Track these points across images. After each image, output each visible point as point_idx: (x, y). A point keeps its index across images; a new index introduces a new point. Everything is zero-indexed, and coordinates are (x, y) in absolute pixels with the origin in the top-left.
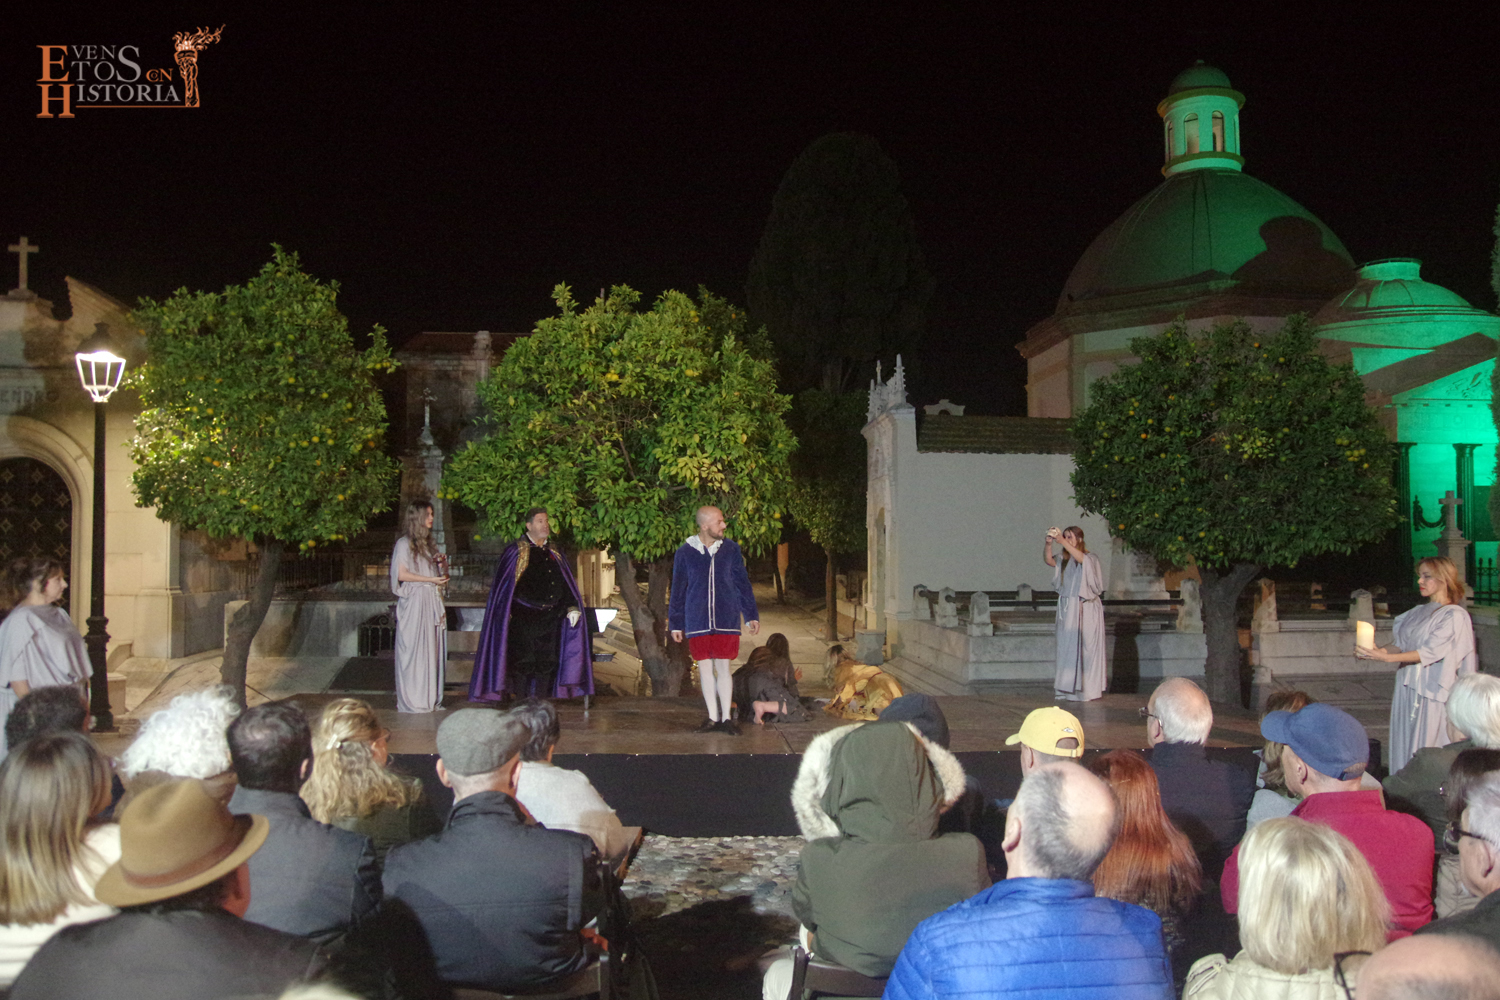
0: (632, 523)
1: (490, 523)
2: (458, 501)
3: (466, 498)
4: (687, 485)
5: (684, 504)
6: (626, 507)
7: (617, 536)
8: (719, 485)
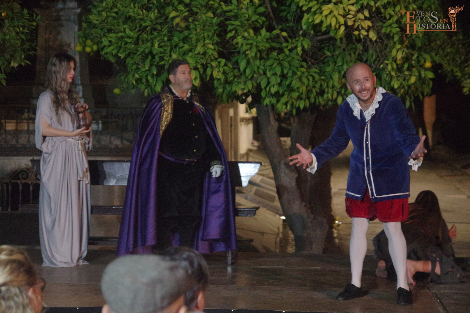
0: (275, 74)
1: (130, 76)
2: (97, 53)
3: (106, 50)
4: (332, 34)
5: (328, 53)
6: (268, 59)
7: (258, 88)
8: (365, 33)
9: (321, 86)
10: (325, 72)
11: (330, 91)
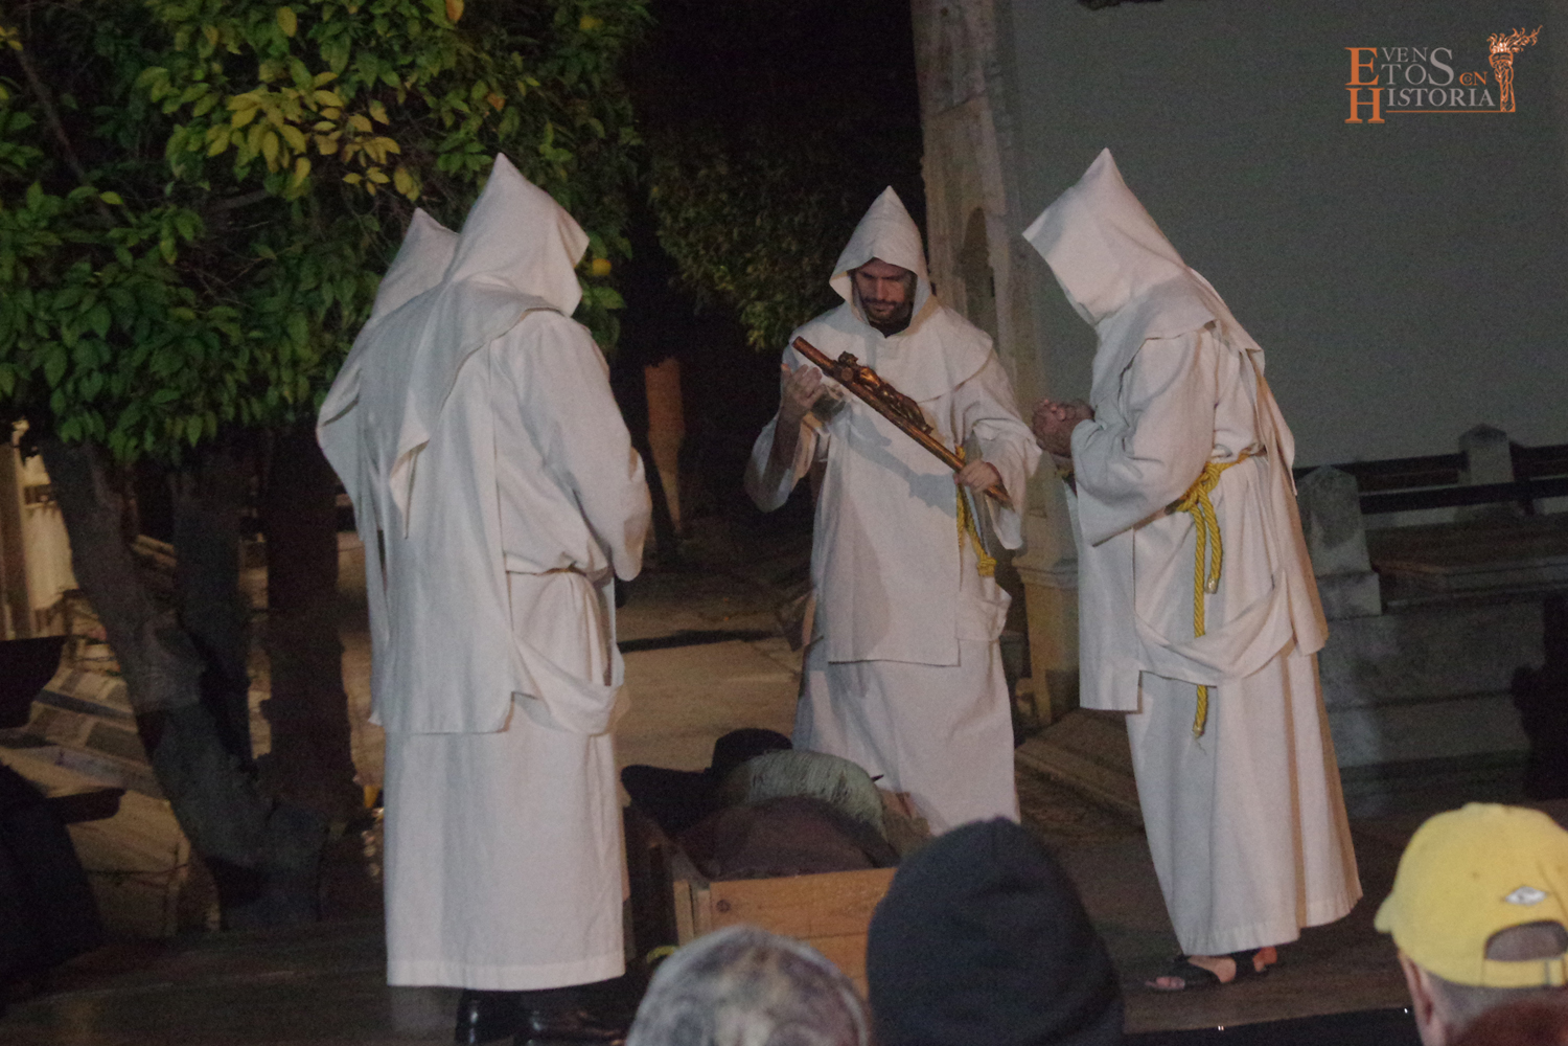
0: (90, 335)
4: (270, 188)
6: (61, 285)
8: (382, 179)
9: (253, 361)
10: (262, 315)
11: (286, 375)
